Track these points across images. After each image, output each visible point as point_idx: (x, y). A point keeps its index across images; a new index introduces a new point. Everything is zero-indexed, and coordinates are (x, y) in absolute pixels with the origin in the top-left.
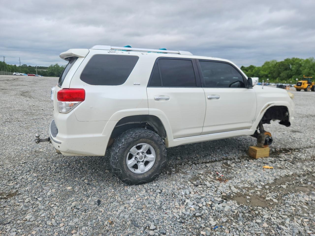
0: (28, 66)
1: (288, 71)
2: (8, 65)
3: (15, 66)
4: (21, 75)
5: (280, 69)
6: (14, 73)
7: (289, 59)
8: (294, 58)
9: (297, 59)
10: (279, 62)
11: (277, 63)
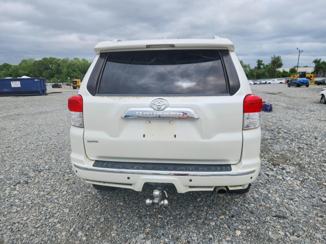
1: (49, 71)
5: (40, 68)
7: (47, 58)
8: (51, 58)
9: (54, 59)
10: (37, 61)
11: (35, 62)
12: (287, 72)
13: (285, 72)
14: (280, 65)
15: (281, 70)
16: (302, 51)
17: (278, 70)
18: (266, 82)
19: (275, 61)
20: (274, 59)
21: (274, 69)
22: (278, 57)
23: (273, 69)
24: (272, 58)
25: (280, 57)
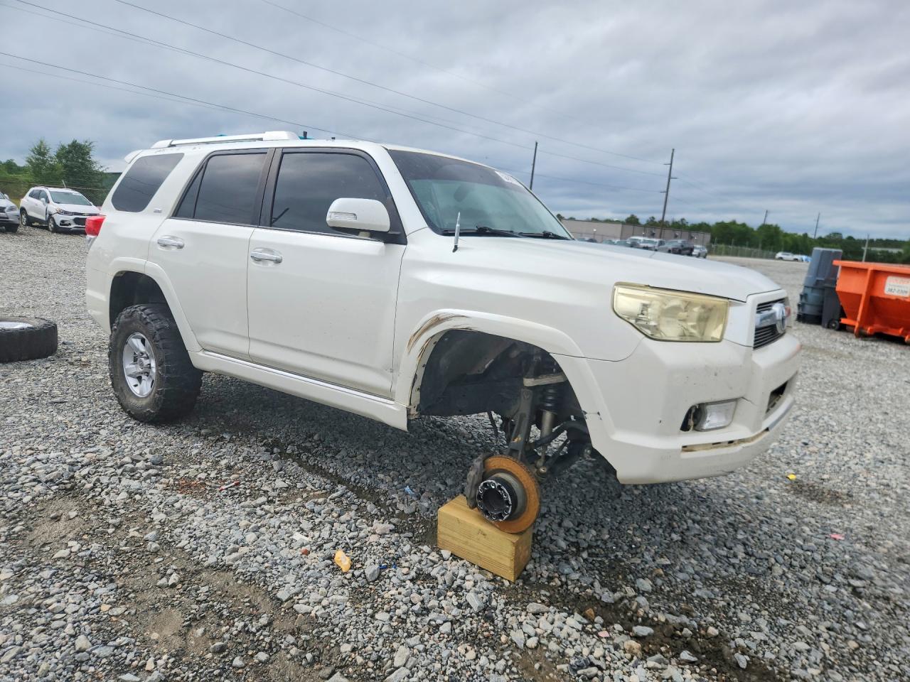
0: (845, 236)
2: (786, 235)
3: (806, 235)
4: (796, 260)
6: (779, 255)
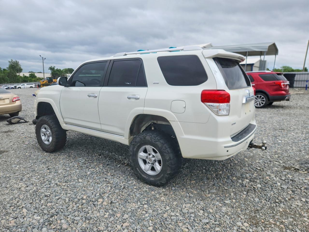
12: (28, 77)
13: (25, 77)
14: (20, 70)
15: (21, 74)
16: (45, 59)
17: (18, 74)
18: (15, 87)
19: (13, 65)
20: (12, 63)
21: (15, 74)
22: (16, 61)
23: (13, 73)
24: (10, 62)
25: (18, 62)
